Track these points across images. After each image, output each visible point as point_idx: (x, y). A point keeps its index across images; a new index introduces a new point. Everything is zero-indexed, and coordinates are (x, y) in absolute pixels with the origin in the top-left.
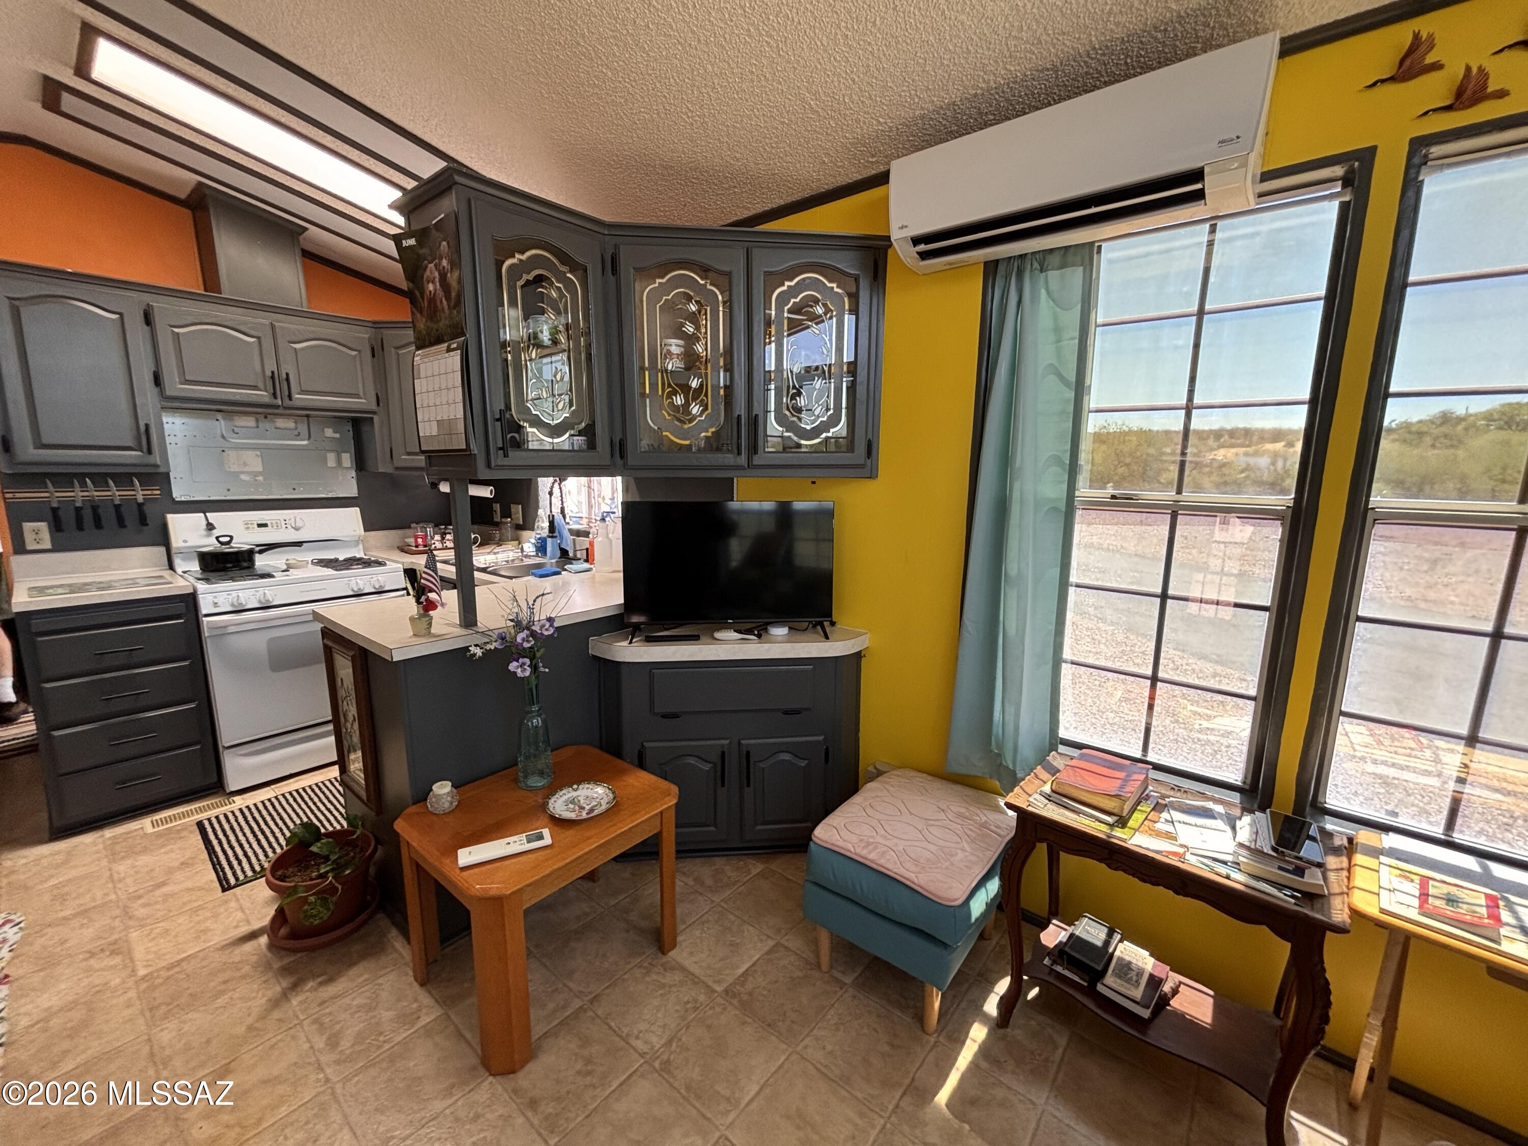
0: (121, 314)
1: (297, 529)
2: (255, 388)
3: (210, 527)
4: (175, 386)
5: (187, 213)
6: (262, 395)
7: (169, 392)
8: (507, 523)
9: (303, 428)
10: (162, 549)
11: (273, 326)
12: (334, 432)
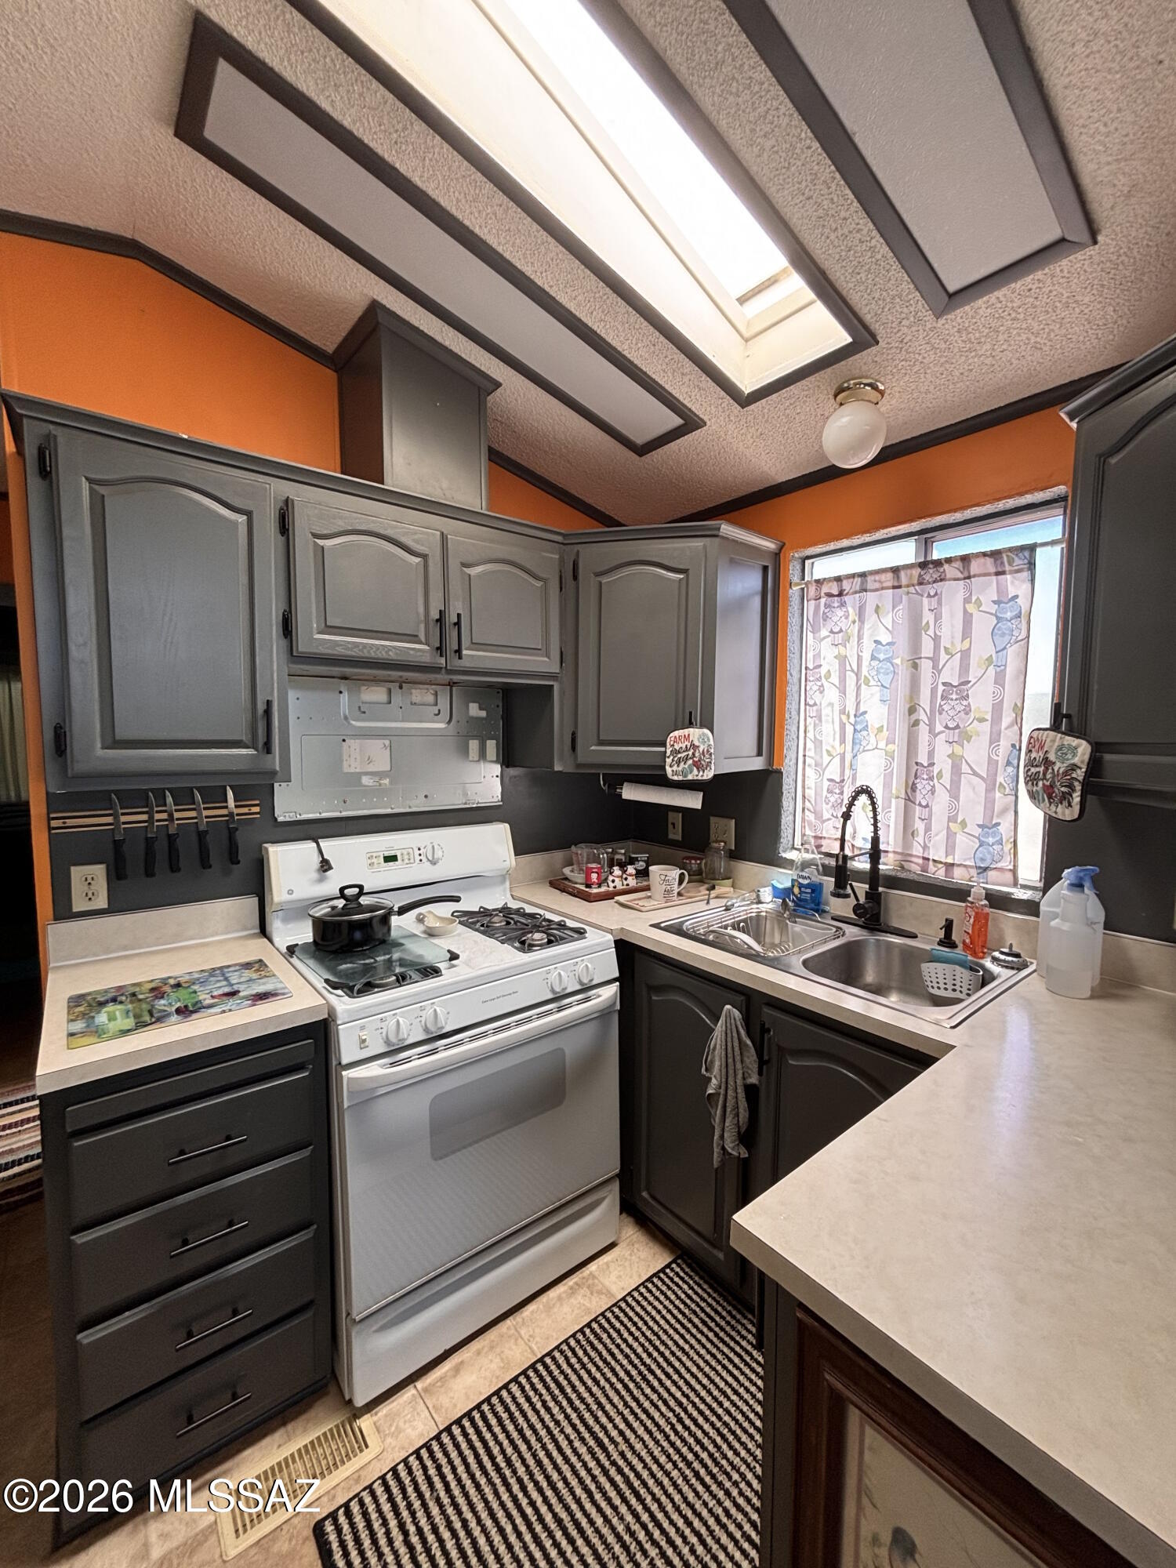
0: (249, 514)
1: (434, 863)
2: (413, 638)
3: (325, 865)
4: (313, 637)
5: (331, 375)
6: (420, 651)
7: (303, 646)
8: (718, 849)
9: (444, 703)
10: (252, 902)
11: (444, 538)
12: (481, 709)
